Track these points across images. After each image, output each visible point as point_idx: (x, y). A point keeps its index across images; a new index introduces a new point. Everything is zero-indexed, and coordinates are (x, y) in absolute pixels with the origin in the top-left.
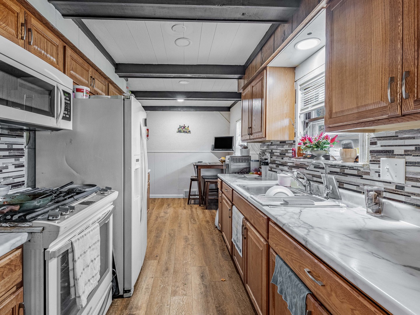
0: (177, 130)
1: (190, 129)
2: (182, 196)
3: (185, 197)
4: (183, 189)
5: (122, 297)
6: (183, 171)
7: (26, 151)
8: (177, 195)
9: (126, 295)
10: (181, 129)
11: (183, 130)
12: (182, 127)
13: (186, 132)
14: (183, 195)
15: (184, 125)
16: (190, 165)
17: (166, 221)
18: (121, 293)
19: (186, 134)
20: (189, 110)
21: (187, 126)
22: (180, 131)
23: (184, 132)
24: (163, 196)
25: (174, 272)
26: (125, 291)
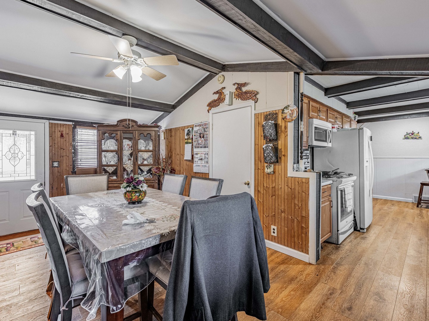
0: (404, 137)
1: (420, 135)
2: (410, 200)
3: (414, 202)
4: (412, 194)
5: (359, 231)
6: (412, 176)
7: (310, 156)
8: (405, 199)
9: (361, 231)
10: (408, 136)
11: (411, 136)
12: (409, 133)
13: (416, 138)
14: (412, 200)
15: (413, 132)
16: (421, 171)
17: (390, 212)
18: (359, 229)
19: (416, 140)
20: (419, 116)
21: (416, 132)
22: (407, 138)
23: (412, 138)
24: (387, 198)
25: (396, 233)
26: (361, 229)
